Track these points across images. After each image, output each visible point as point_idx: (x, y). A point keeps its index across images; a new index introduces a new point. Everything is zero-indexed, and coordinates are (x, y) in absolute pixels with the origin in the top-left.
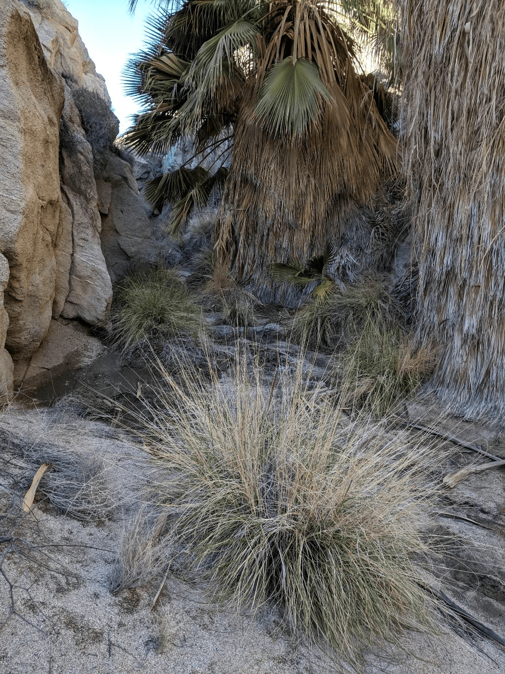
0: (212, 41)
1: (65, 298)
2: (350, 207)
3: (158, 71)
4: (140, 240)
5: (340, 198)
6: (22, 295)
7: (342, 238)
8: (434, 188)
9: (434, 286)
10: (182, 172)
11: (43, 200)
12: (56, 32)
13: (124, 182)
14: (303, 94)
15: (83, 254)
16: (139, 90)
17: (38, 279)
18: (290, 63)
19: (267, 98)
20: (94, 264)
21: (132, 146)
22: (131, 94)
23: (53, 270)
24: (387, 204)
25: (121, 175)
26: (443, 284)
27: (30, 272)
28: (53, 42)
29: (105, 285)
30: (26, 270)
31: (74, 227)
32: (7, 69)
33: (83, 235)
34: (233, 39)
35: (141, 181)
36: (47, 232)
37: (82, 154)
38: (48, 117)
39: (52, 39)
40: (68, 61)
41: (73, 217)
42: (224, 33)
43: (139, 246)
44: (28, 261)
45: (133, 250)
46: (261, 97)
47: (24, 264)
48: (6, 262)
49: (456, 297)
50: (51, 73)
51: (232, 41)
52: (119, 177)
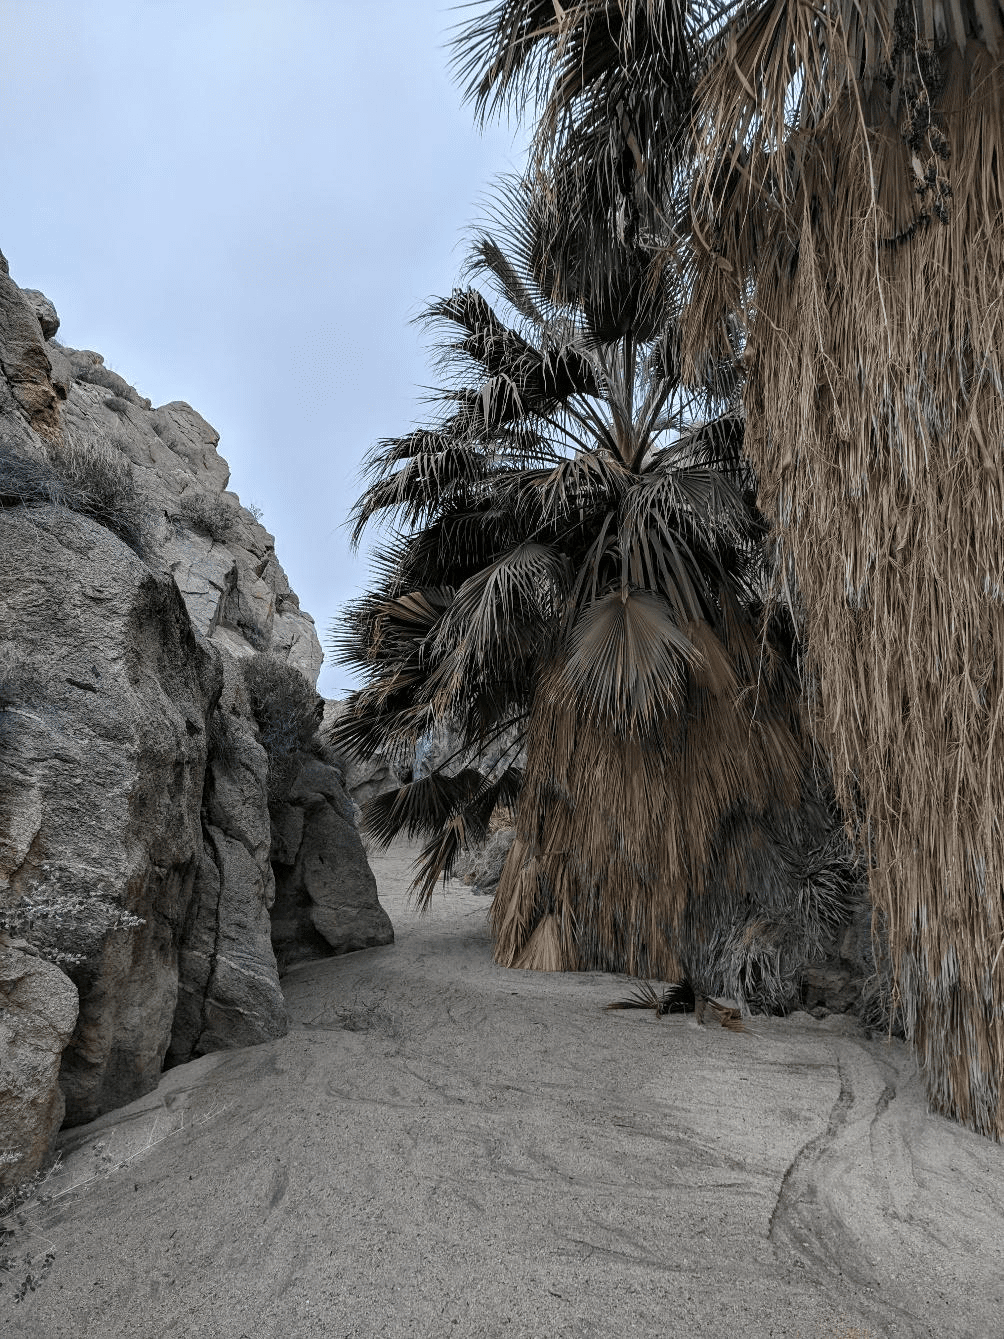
0: (478, 577)
1: (189, 1045)
2: (752, 838)
3: (394, 620)
4: (354, 912)
5: (731, 823)
6: (101, 1054)
7: (748, 900)
8: (893, 822)
9: (933, 1015)
10: (434, 781)
11: (160, 867)
12: (234, 561)
13: (327, 804)
14: (643, 651)
15: (235, 953)
16: (356, 654)
17: (134, 1016)
18: (617, 602)
19: (580, 658)
20: (252, 973)
21: (341, 747)
22: (344, 662)
23: (171, 993)
24: (828, 831)
25: (322, 793)
26: (949, 1012)
27: (122, 1005)
28: (227, 576)
29: (272, 1016)
30: (113, 1003)
31: (222, 901)
32: (121, 662)
33: (237, 917)
34: (514, 574)
35: (372, 786)
36: (166, 921)
37: (248, 768)
38: (188, 722)
39: (225, 572)
40: (250, 600)
41: (222, 883)
42: (496, 566)
43: (352, 924)
44: (120, 984)
45: (339, 931)
46: (567, 656)
47: (111, 992)
48: (73, 995)
49: (981, 1043)
50: (202, 651)
51: (512, 577)
52: (320, 797)
